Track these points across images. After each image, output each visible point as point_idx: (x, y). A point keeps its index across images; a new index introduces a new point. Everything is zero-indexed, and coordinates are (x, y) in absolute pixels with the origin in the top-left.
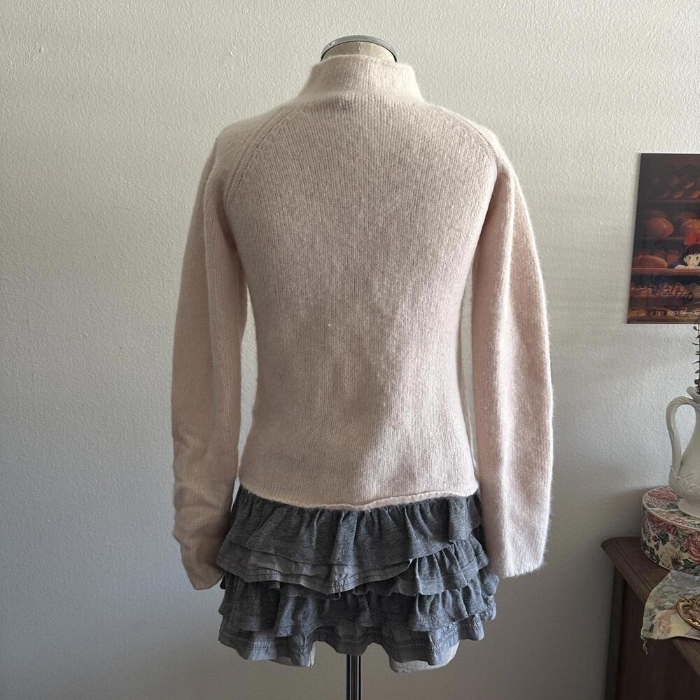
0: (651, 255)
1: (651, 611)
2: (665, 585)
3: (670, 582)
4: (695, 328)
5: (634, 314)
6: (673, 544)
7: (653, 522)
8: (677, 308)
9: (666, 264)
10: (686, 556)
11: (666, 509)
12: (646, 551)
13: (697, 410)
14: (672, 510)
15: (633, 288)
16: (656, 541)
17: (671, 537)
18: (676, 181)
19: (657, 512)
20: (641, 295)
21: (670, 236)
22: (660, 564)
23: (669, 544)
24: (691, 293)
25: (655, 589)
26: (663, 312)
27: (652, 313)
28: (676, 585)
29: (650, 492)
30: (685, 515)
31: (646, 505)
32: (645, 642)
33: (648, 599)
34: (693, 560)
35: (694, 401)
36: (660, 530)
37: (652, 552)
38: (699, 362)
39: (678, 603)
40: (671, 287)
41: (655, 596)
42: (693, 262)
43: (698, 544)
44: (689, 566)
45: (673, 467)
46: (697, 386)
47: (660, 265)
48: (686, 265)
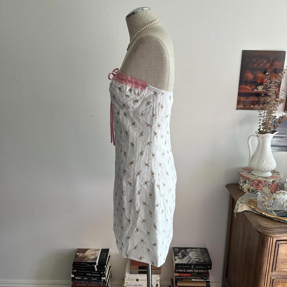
0: (245, 86)
1: (238, 204)
2: (244, 196)
4: (259, 111)
5: (239, 106)
6: (248, 184)
7: (242, 177)
8: (254, 105)
9: (250, 89)
10: (252, 188)
11: (247, 173)
13: (258, 139)
15: (239, 98)
16: (243, 183)
17: (247, 181)
18: (255, 60)
19: (244, 174)
20: (242, 100)
21: (252, 79)
22: (244, 191)
23: (247, 184)
24: (259, 100)
25: (240, 198)
26: (249, 106)
27: (245, 106)
28: (248, 197)
29: (243, 168)
30: (253, 175)
31: (240, 172)
32: (235, 214)
33: (238, 201)
34: (254, 189)
35: (257, 136)
36: (244, 180)
37: (242, 187)
38: (260, 123)
39: (246, 201)
40: (252, 97)
41: (240, 199)
42: (260, 89)
43: (256, 183)
44: (253, 191)
45: (249, 158)
46: (259, 131)
47: (249, 90)
48: (258, 89)
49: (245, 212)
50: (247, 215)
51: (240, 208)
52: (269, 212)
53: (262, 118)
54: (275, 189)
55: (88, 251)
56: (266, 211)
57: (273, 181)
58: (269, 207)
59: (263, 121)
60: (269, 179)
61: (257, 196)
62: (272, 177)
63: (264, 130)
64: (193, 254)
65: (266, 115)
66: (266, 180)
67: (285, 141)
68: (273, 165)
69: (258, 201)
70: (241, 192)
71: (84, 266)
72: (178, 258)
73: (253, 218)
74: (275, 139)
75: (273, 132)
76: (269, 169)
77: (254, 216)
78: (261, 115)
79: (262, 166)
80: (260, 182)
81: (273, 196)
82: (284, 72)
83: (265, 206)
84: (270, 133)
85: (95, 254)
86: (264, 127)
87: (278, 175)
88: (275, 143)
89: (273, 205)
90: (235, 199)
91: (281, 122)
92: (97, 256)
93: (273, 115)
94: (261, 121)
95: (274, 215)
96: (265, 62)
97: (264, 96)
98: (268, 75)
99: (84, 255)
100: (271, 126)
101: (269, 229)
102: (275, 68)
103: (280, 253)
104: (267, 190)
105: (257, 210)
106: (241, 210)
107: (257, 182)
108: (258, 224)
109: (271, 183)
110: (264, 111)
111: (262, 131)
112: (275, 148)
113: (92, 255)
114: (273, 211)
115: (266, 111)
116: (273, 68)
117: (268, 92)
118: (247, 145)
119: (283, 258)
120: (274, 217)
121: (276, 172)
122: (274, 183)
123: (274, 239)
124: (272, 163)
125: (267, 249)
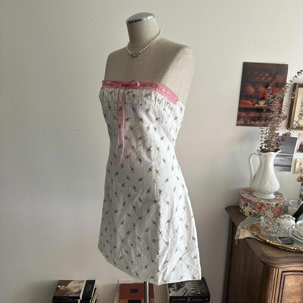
0: (246, 100)
1: (239, 230)
2: (245, 221)
4: (261, 128)
5: (239, 122)
6: (250, 207)
7: (243, 199)
8: (255, 121)
9: (252, 104)
10: (254, 211)
11: (248, 195)
13: (260, 158)
14: (250, 195)
15: (239, 113)
16: (244, 206)
17: (249, 204)
18: (256, 73)
19: (245, 195)
20: (242, 115)
21: (253, 93)
22: (245, 215)
23: (248, 207)
24: (260, 115)
25: (242, 222)
26: (250, 122)
27: (246, 122)
28: (250, 221)
29: (244, 189)
30: (255, 197)
31: (241, 193)
32: (236, 240)
33: (239, 226)
34: (256, 212)
35: (259, 154)
36: (245, 202)
37: (243, 210)
38: (262, 140)
39: (248, 226)
40: (253, 113)
41: (241, 224)
42: (262, 104)
43: (258, 206)
44: (255, 215)
45: (251, 179)
46: (260, 149)
47: (250, 104)
48: (259, 104)
49: (247, 239)
50: (250, 243)
51: (242, 235)
52: (273, 239)
53: (264, 136)
54: (278, 212)
55: (71, 283)
56: (271, 238)
57: (277, 204)
58: (273, 233)
59: (265, 138)
60: (272, 202)
61: (260, 221)
62: (275, 199)
63: (267, 148)
64: (189, 284)
65: (268, 132)
66: (269, 203)
67: (288, 160)
68: (276, 186)
69: (261, 226)
70: (242, 216)
71: (66, 300)
72: (173, 290)
73: (256, 246)
74: (278, 158)
75: (276, 151)
76: (272, 191)
77: (257, 244)
78: (263, 132)
79: (264, 188)
80: (262, 205)
81: (277, 221)
82: (288, 87)
83: (269, 232)
84: (272, 151)
85: (79, 287)
86: (266, 144)
87: (282, 197)
88: (278, 162)
89: (277, 231)
90: (235, 223)
91: (284, 140)
92: (81, 289)
93: (276, 132)
94: (263, 138)
95: (279, 243)
96: (267, 75)
97: (265, 112)
98: (270, 90)
99: (66, 288)
100: (274, 145)
101: (274, 259)
102: (277, 83)
103: (286, 286)
104: (270, 214)
105: (260, 237)
106: (242, 236)
107: (260, 205)
108: (262, 253)
109: (274, 206)
110: (266, 128)
111: (264, 149)
112: (277, 168)
113: (76, 288)
114: (278, 237)
115: (268, 128)
116: (275, 82)
117: (270, 107)
118: (248, 164)
119: (289, 291)
120: (280, 245)
121: (279, 194)
122: (277, 206)
123: (279, 271)
124: (275, 184)
125: (272, 282)
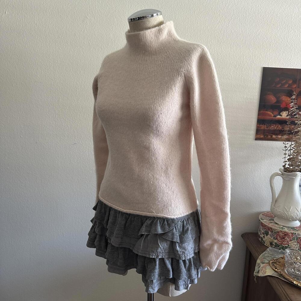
0: (266, 111)
1: (259, 264)
3: (268, 252)
5: (258, 136)
6: (271, 236)
7: (263, 226)
8: (277, 134)
9: (273, 115)
10: (276, 241)
11: (269, 221)
12: (260, 239)
14: (271, 221)
15: (258, 125)
16: (263, 234)
17: (270, 233)
18: (278, 79)
19: (265, 222)
20: (262, 128)
21: (275, 103)
23: (269, 236)
24: (283, 128)
25: (261, 255)
26: (271, 136)
27: (266, 136)
29: (263, 213)
31: (260, 219)
32: (256, 278)
33: (258, 259)
34: (279, 243)
35: (282, 174)
36: (265, 230)
38: (285, 158)
39: (270, 261)
40: (274, 125)
41: (261, 258)
42: (284, 115)
43: (281, 236)
44: (277, 246)
46: (283, 168)
47: (271, 116)
48: (281, 116)
53: (287, 152)
59: (289, 156)
65: (293, 148)
66: (294, 232)
80: (286, 234)
86: (291, 163)
96: (291, 82)
104: (295, 245)
105: (285, 277)
106: (263, 273)
109: (300, 237)
110: (290, 143)
115: (293, 143)
116: (299, 89)
